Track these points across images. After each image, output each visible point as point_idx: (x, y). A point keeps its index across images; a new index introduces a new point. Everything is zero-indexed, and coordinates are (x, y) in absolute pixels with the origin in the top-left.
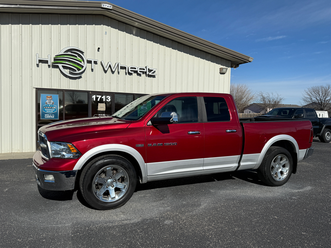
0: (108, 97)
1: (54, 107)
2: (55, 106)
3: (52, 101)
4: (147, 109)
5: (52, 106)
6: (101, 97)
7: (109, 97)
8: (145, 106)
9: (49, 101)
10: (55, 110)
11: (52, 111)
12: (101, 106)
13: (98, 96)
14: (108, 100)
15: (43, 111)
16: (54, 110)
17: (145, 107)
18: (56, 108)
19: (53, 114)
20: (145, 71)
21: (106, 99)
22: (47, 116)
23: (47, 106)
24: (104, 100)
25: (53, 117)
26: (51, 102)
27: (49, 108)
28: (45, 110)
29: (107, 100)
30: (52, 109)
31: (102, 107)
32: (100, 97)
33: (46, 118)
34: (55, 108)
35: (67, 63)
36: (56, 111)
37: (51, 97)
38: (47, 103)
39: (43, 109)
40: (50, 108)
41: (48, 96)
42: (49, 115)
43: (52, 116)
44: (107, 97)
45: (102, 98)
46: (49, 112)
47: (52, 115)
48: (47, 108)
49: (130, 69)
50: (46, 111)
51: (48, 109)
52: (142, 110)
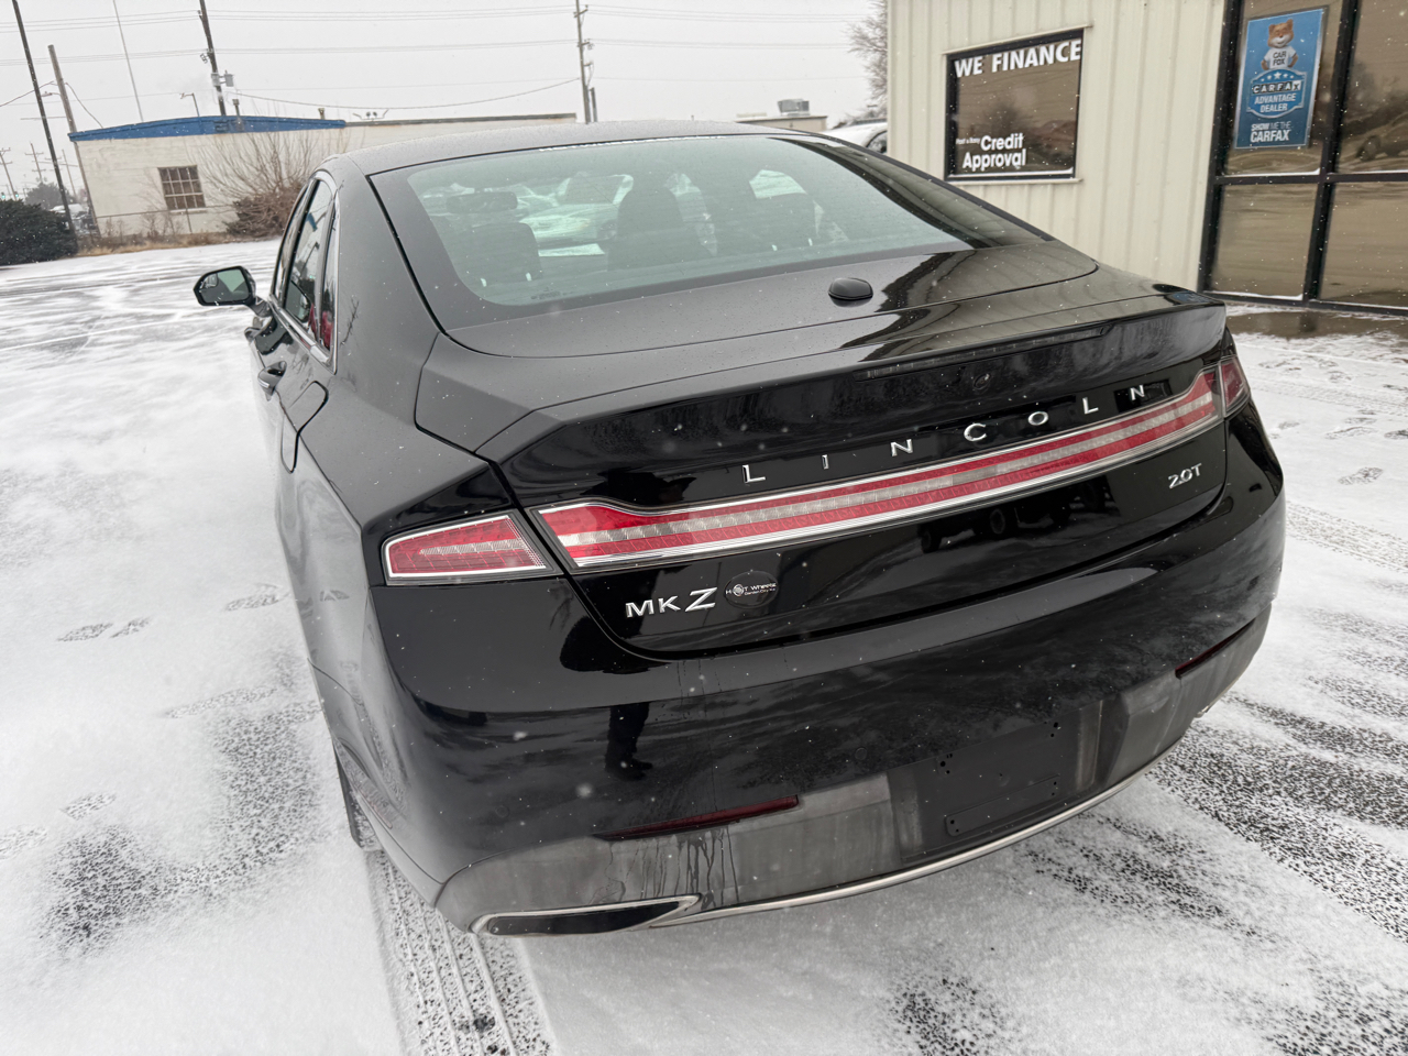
1: (1295, 82)
2: (1299, 77)
3: (1291, 51)
5: (1285, 75)
9: (1278, 51)
10: (1299, 93)
11: (1285, 107)
15: (1249, 110)
16: (1292, 98)
18: (1302, 83)
19: (1285, 118)
22: (1261, 133)
23: (1266, 80)
25: (1286, 133)
26: (1284, 54)
27: (1272, 88)
28: (1257, 101)
30: (1289, 91)
33: (1255, 144)
34: (1299, 87)
36: (1301, 106)
37: (1290, 26)
38: (1269, 62)
39: (1250, 98)
40: (1279, 86)
41: (1278, 28)
42: (1266, 126)
43: (1280, 132)
46: (1273, 109)
47: (1279, 128)
48: (1264, 89)
50: (1258, 107)
51: (1269, 93)
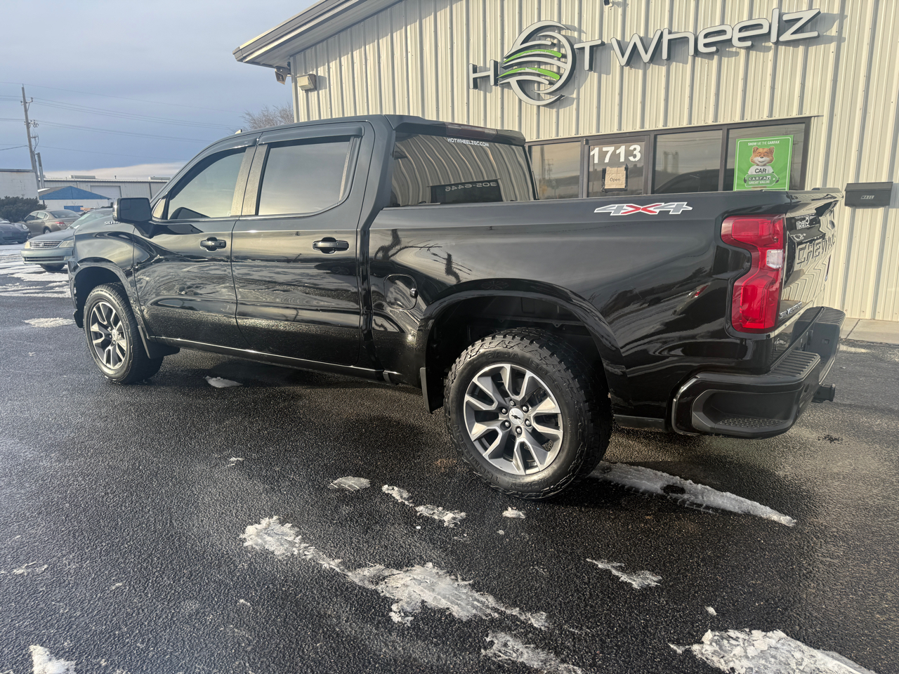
0: (635, 149)
4: (771, 171)
6: (615, 151)
7: (638, 148)
8: (765, 165)
12: (614, 176)
13: (605, 149)
14: (635, 156)
17: (762, 168)
20: (765, 30)
21: (629, 153)
24: (622, 159)
29: (631, 158)
31: (616, 180)
32: (610, 149)
35: (527, 70)
44: (632, 148)
45: (618, 152)
49: (702, 41)
52: (752, 178)
